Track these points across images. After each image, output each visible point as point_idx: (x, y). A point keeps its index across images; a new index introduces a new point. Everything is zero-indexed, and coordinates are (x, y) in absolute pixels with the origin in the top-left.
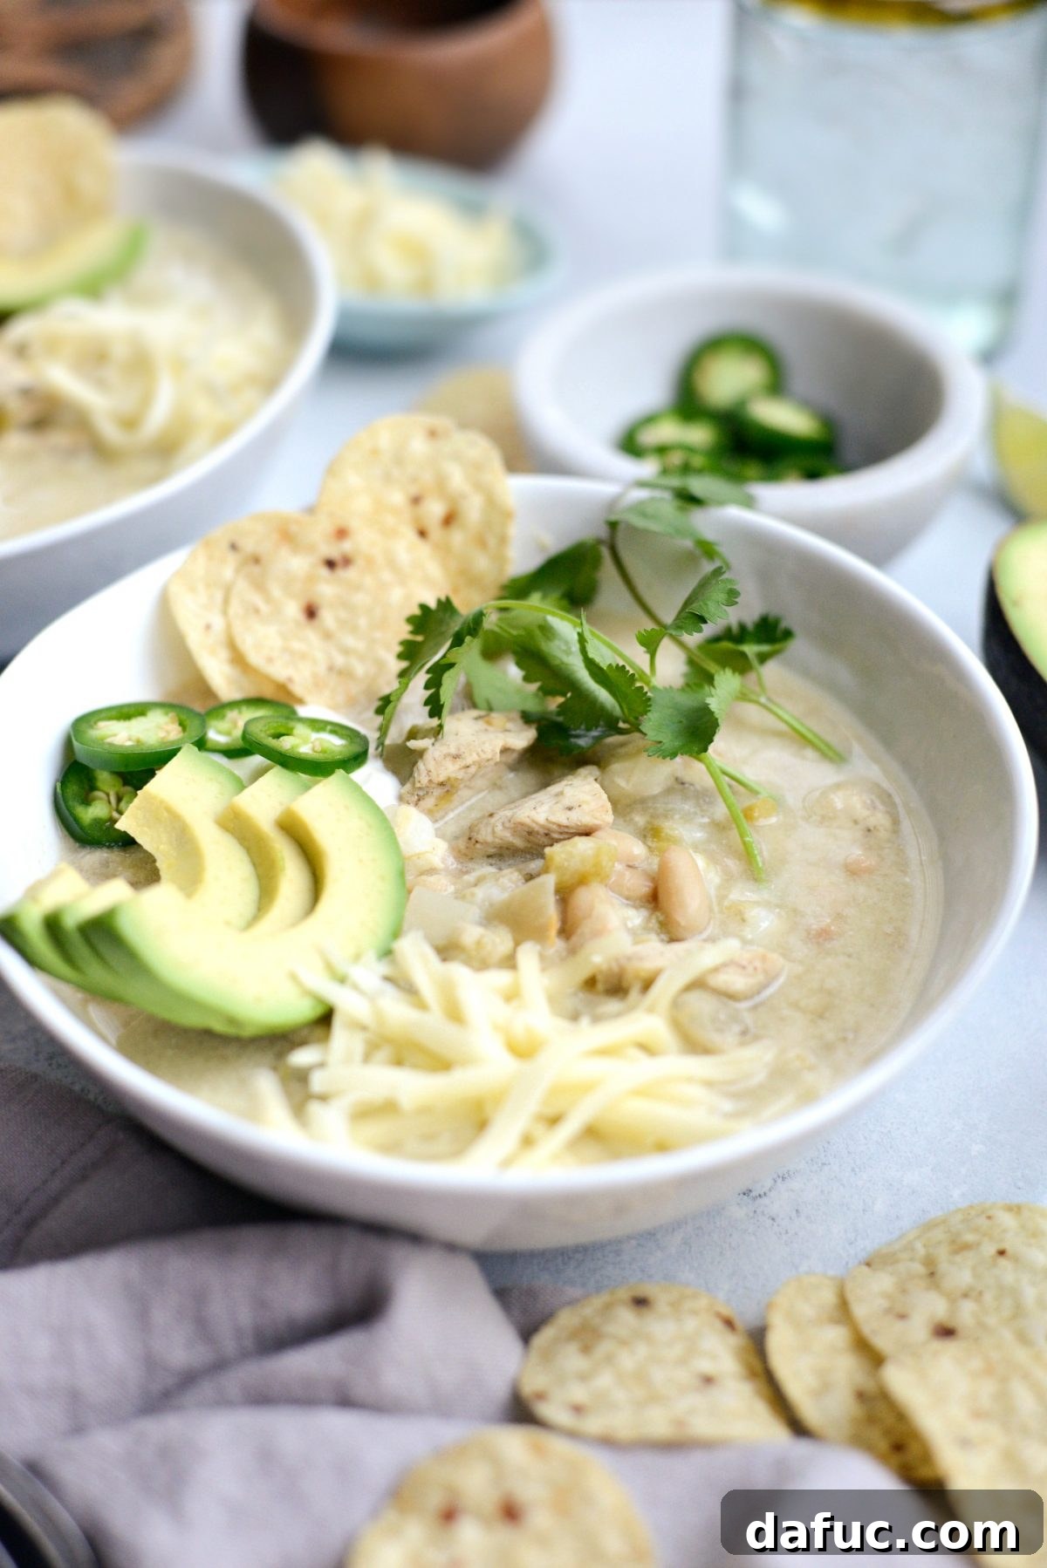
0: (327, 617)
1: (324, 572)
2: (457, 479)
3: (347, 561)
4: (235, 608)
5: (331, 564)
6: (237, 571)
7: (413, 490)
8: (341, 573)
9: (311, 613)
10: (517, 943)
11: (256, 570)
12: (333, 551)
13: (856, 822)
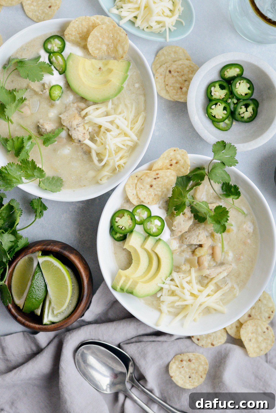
0: (154, 187)
1: (154, 180)
2: (179, 157)
3: (158, 178)
4: (138, 188)
5: (155, 179)
6: (138, 181)
7: (171, 159)
8: (157, 180)
9: (151, 186)
10: (191, 267)
11: (141, 181)
12: (156, 177)
13: (247, 231)
